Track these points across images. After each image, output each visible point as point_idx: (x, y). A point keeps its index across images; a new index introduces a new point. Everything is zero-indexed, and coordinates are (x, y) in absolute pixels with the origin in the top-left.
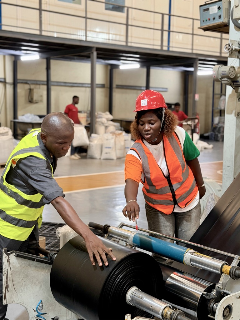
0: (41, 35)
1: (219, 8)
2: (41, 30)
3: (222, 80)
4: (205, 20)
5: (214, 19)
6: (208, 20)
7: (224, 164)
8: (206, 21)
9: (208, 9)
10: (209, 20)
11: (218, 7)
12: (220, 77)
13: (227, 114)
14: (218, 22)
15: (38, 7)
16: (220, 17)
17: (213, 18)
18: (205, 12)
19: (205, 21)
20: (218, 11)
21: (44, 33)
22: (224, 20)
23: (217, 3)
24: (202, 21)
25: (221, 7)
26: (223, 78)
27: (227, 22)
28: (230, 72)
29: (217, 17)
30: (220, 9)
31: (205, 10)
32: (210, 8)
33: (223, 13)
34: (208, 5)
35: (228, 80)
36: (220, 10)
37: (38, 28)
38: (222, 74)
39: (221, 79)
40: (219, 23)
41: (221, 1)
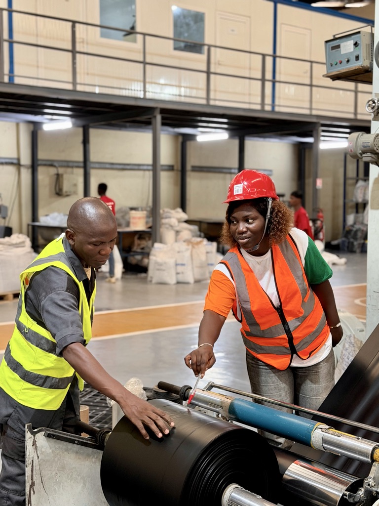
0: (74, 91)
1: (356, 44)
2: (74, 83)
3: (363, 155)
4: (334, 63)
5: (348, 61)
6: (339, 63)
7: (368, 288)
8: (336, 64)
9: (338, 47)
10: (341, 62)
11: (355, 42)
12: (360, 152)
13: (372, 208)
14: (354, 65)
15: (70, 47)
16: (357, 58)
17: (346, 60)
18: (334, 51)
19: (334, 65)
20: (354, 48)
21: (79, 88)
22: (363, 63)
23: (353, 37)
24: (330, 65)
25: (358, 42)
26: (364, 152)
27: (369, 65)
28: (375, 143)
29: (353, 59)
30: (357, 46)
31: (333, 48)
32: (342, 45)
33: (363, 52)
34: (338, 41)
35: (373, 156)
36: (357, 48)
37: (70, 79)
38: (364, 147)
39: (361, 154)
40: (357, 68)
41: (359, 32)
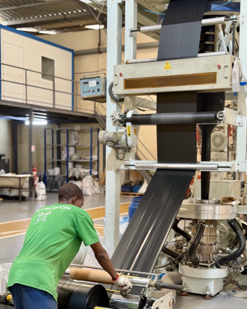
1: (98, 83)
3: (107, 143)
4: (85, 91)
5: (93, 91)
6: (88, 92)
7: (106, 211)
8: (87, 92)
9: (87, 83)
10: (89, 91)
11: (97, 82)
12: (106, 141)
13: (108, 170)
14: (97, 94)
16: (98, 90)
17: (93, 90)
18: (85, 85)
19: (85, 92)
20: (97, 85)
22: (101, 93)
23: (96, 79)
24: (83, 92)
25: (99, 82)
26: (107, 141)
27: (104, 95)
28: (114, 137)
29: (96, 90)
30: (98, 84)
31: (85, 83)
32: (90, 82)
33: (101, 87)
34: (87, 80)
35: (112, 143)
36: (98, 85)
38: (108, 138)
39: (106, 142)
40: (99, 96)
41: (99, 77)
